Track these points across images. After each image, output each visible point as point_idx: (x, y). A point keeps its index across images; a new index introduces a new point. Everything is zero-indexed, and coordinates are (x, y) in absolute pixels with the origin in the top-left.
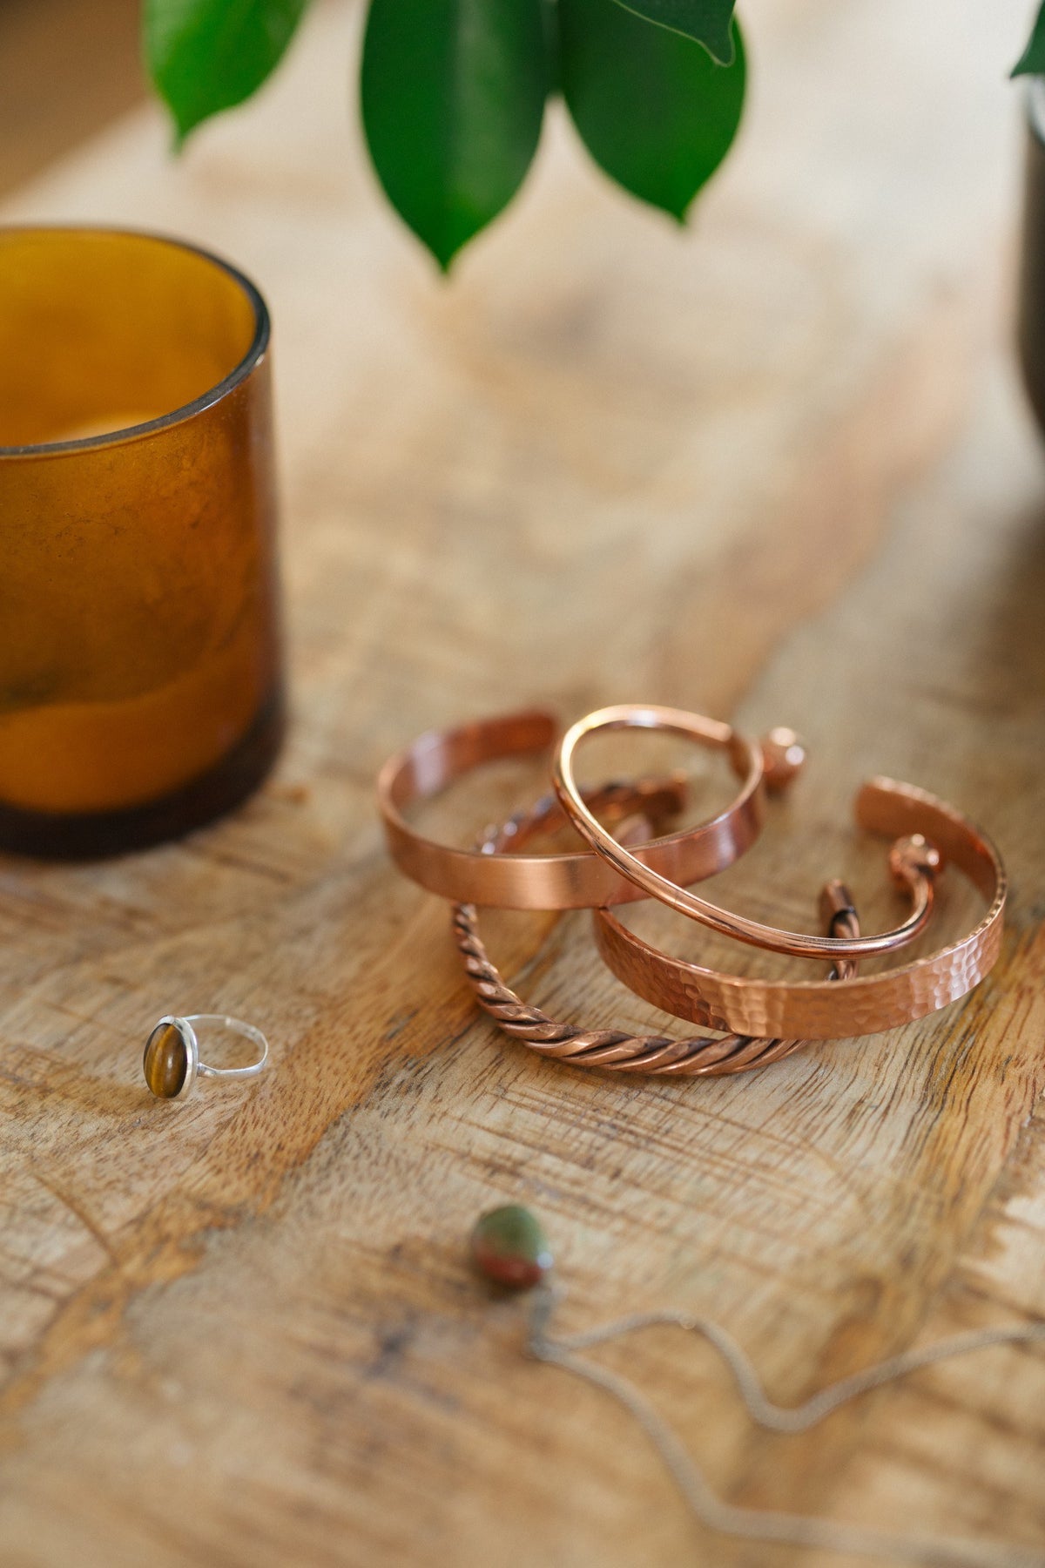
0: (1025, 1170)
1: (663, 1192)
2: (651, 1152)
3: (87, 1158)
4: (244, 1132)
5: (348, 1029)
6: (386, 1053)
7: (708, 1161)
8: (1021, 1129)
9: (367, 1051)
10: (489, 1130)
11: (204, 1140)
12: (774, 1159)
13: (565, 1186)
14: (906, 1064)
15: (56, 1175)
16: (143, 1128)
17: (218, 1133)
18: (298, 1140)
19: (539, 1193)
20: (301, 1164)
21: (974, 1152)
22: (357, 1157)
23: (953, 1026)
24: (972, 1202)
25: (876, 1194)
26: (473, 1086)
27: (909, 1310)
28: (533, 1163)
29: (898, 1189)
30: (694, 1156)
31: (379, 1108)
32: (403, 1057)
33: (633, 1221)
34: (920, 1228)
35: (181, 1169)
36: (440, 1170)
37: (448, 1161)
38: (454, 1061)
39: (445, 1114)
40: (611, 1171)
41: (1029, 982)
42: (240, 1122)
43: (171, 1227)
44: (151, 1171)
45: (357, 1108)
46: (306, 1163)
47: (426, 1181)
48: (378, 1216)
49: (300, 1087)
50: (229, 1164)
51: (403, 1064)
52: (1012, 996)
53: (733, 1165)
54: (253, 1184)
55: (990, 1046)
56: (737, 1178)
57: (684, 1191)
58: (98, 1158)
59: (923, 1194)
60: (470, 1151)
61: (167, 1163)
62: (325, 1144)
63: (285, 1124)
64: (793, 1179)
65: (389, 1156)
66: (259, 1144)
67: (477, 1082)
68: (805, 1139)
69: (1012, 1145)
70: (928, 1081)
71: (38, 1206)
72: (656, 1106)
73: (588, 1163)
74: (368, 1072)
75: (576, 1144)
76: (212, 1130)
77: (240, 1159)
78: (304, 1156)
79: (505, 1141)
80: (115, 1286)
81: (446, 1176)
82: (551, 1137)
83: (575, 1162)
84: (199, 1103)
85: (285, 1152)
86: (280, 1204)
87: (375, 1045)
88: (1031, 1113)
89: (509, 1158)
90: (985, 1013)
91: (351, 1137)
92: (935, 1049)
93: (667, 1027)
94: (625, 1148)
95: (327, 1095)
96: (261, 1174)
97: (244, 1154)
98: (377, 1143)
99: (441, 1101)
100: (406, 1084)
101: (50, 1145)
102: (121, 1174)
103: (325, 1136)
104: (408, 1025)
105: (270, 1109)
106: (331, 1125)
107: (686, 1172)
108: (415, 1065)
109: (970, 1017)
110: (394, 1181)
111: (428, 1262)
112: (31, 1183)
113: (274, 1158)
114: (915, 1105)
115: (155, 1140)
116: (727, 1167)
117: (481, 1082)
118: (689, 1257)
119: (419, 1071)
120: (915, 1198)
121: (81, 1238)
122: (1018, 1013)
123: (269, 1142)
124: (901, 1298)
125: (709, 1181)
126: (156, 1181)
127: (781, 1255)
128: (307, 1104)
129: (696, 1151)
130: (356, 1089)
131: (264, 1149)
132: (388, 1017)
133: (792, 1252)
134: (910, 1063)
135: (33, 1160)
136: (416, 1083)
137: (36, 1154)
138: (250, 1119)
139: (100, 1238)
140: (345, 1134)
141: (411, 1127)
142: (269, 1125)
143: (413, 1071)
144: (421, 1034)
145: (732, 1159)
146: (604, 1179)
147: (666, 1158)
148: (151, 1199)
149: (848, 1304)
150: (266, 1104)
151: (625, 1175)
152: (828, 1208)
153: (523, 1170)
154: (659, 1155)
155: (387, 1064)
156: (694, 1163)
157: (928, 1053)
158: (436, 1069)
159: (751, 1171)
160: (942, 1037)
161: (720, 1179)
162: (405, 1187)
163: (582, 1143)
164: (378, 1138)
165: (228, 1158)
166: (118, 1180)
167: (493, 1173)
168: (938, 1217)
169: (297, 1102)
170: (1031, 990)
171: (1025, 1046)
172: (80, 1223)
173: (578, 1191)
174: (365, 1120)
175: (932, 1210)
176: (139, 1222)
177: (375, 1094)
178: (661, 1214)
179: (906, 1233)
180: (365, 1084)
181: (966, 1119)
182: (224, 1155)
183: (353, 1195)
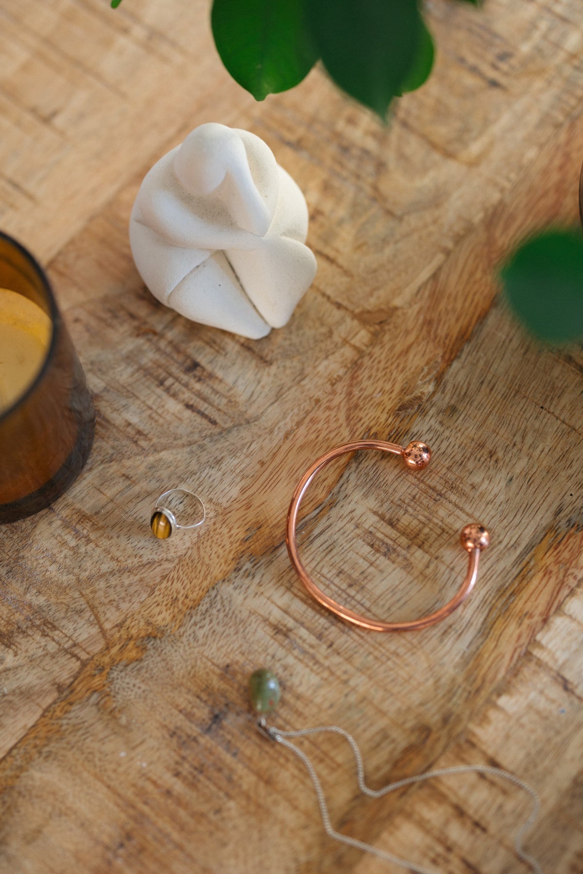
0: (514, 681)
1: (349, 660)
2: (349, 635)
3: (102, 584)
4: (172, 584)
5: (228, 530)
6: (242, 550)
7: (373, 646)
8: (519, 656)
9: (234, 546)
10: (279, 607)
11: (154, 585)
12: (401, 651)
13: (306, 647)
14: (478, 607)
15: (88, 591)
16: (128, 572)
17: (161, 582)
18: (195, 594)
19: (294, 649)
20: (194, 608)
21: (494, 665)
22: (219, 611)
23: (507, 588)
24: (484, 694)
25: (443, 680)
26: (278, 579)
27: (439, 748)
28: (295, 631)
29: (453, 680)
30: (367, 642)
31: (233, 583)
32: (250, 554)
33: (332, 673)
34: (458, 703)
35: (142, 599)
36: (254, 626)
37: (259, 621)
38: (272, 562)
39: (262, 593)
40: (329, 643)
41: (551, 568)
42: (171, 577)
43: (134, 632)
44: (129, 598)
45: (224, 581)
46: (197, 608)
47: (247, 631)
48: (222, 646)
49: (200, 562)
50: (163, 601)
51: (249, 558)
52: (541, 574)
53: (383, 651)
54: (172, 615)
55: (520, 605)
56: (384, 659)
57: (358, 661)
58: (107, 585)
59: (463, 686)
60: (269, 618)
61: (136, 595)
62: (207, 600)
63: (191, 583)
64: (407, 665)
65: (233, 613)
66: (178, 593)
67: (280, 577)
68: (420, 643)
69: (512, 665)
70: (485, 620)
71: (78, 608)
72: (357, 609)
73: (320, 637)
74: (233, 559)
75: (316, 624)
76: (158, 580)
77: (168, 599)
78: (197, 604)
79: (285, 616)
80: (107, 659)
81: (256, 630)
82: (306, 618)
83: (314, 635)
84: (155, 562)
85: (188, 600)
86: (182, 630)
87: (238, 544)
88: (527, 648)
89: (285, 626)
90: (525, 582)
91: (219, 597)
92: (494, 601)
93: (373, 563)
94: (338, 631)
95: (212, 570)
96: (176, 610)
97: (170, 597)
98: (229, 604)
99: (261, 585)
100: (248, 571)
101: (87, 573)
102: (115, 596)
103: (207, 594)
104: (256, 534)
105: (186, 572)
106: (211, 589)
107: (362, 651)
108: (254, 560)
109: (516, 583)
110: (233, 629)
111: (239, 677)
112: (77, 595)
113: (183, 603)
114: (475, 632)
115: (133, 579)
116: (380, 651)
117: (282, 577)
118: (352, 698)
119: (255, 565)
120: (459, 686)
121: (95, 630)
122: (540, 586)
123: (182, 592)
124: (438, 739)
125: (371, 657)
126: (131, 603)
127: (391, 707)
128: (202, 573)
129: (369, 639)
130: (225, 569)
131: (180, 596)
132: (247, 527)
133: (398, 704)
134: (480, 607)
135: (78, 580)
136: (253, 571)
137: (81, 577)
138: (176, 576)
139: (103, 631)
140: (216, 596)
141: (245, 598)
142: (183, 582)
143: (252, 564)
144: (260, 541)
145: (384, 648)
146: (325, 647)
147: (355, 641)
148: (127, 614)
149: (413, 738)
150: (184, 569)
151: (334, 646)
152: (419, 684)
153: (291, 634)
154: (352, 638)
155: (242, 557)
156: (366, 646)
157: (490, 602)
158: (263, 566)
159: (391, 656)
160: (500, 593)
161: (376, 658)
162: (237, 633)
163: (319, 624)
164: (230, 601)
165: (163, 597)
166: (115, 601)
167: (277, 633)
168: (467, 700)
169: (198, 571)
170: (551, 572)
171: (537, 607)
172: (96, 622)
173: (312, 651)
174: (227, 589)
175: (465, 695)
176: (120, 626)
177: (233, 574)
178: (345, 672)
179: (450, 705)
180: (230, 566)
181: (496, 646)
182: (161, 596)
183: (214, 631)
